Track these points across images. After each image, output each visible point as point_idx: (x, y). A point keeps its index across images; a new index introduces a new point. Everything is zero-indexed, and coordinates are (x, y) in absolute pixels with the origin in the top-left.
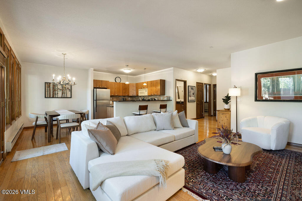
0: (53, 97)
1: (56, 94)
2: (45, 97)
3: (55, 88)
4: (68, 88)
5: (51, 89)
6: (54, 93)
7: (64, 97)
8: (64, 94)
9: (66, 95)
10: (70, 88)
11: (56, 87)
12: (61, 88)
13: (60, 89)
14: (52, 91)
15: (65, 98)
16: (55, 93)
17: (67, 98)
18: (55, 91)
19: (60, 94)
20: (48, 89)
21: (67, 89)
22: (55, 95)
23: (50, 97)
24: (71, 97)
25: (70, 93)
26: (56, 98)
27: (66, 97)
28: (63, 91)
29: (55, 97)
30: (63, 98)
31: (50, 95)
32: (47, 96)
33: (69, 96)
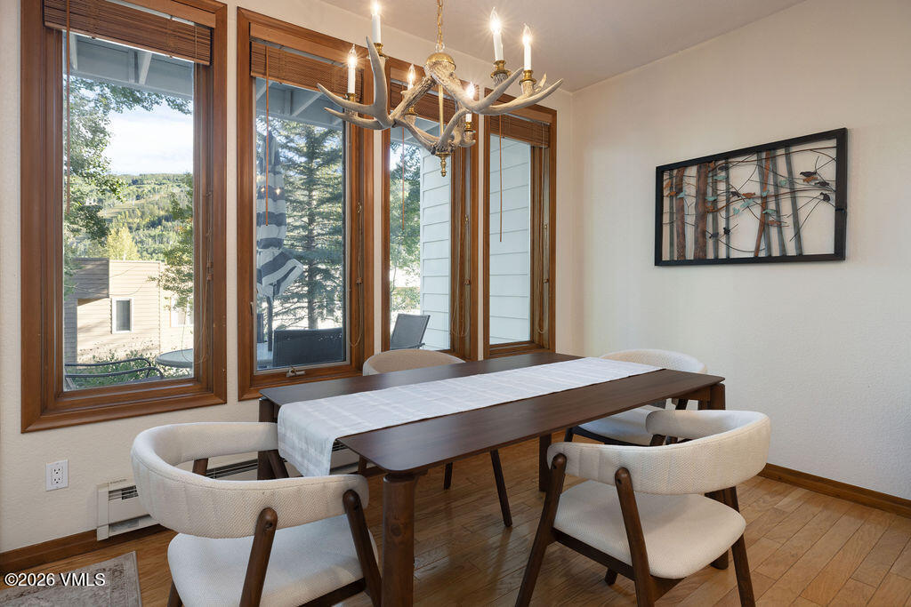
0: (701, 261)
1: (715, 235)
2: (659, 261)
3: (715, 190)
4: (808, 175)
5: (690, 202)
6: (704, 233)
7: (776, 253)
8: (774, 232)
9: (789, 233)
10: (829, 173)
11: (722, 187)
12: (755, 188)
13: (749, 196)
14: (690, 219)
15: (784, 259)
16: (710, 230)
17: (801, 258)
18: (715, 211)
19: (744, 233)
20: (671, 208)
21: (800, 183)
22: (710, 243)
23: (682, 262)
24: (839, 254)
25: (827, 212)
26: (717, 261)
27: (792, 251)
28: (772, 206)
29: (711, 256)
30: (770, 260)
31: (682, 247)
32: (666, 256)
33: (819, 237)
